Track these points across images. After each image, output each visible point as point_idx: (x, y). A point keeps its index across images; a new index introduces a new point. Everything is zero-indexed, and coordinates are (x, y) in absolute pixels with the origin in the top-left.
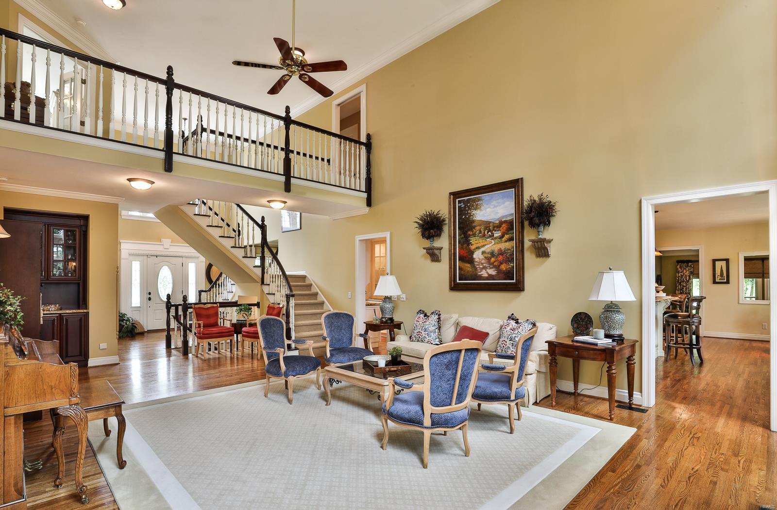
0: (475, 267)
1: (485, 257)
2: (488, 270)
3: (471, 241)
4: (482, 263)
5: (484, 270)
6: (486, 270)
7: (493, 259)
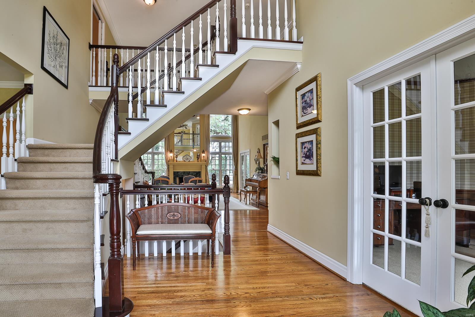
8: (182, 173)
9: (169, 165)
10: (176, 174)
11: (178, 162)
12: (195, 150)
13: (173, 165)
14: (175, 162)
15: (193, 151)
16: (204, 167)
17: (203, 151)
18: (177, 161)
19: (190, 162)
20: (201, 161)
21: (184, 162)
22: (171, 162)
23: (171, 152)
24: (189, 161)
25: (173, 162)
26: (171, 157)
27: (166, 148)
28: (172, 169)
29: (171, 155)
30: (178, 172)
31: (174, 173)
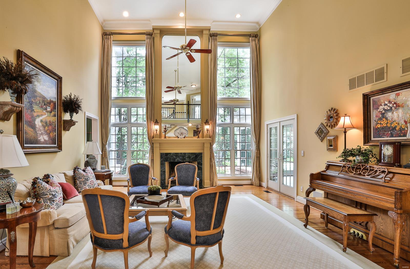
0: (37, 132)
1: (42, 125)
2: (44, 136)
3: (34, 108)
4: (40, 130)
5: (42, 136)
6: (43, 136)
7: (46, 128)
8: (174, 155)
9: (153, 143)
10: (165, 157)
11: (167, 139)
12: (190, 125)
13: (159, 143)
14: (163, 138)
15: (187, 127)
16: (207, 146)
17: (207, 121)
18: (165, 137)
19: (186, 139)
20: (203, 137)
21: (177, 139)
22: (157, 139)
23: (156, 122)
24: (184, 138)
25: (159, 139)
26: (157, 131)
27: (149, 117)
28: (158, 149)
29: (157, 127)
30: (167, 154)
31: (162, 155)
